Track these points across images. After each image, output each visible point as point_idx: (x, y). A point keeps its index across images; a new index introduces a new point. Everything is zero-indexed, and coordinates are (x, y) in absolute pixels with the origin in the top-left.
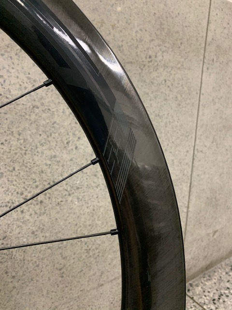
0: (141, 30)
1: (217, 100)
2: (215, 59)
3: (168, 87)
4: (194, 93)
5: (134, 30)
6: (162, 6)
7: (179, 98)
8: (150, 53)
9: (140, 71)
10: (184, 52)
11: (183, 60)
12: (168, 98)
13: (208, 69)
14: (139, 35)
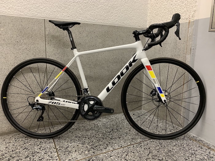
0: (12, 34)
1: (57, 54)
2: (52, 40)
3: (28, 50)
4: (43, 52)
5: (9, 35)
6: (20, 26)
7: (34, 53)
8: (17, 40)
9: (13, 46)
10: (34, 39)
11: (34, 41)
12: (28, 54)
13: (48, 43)
14: (11, 36)
